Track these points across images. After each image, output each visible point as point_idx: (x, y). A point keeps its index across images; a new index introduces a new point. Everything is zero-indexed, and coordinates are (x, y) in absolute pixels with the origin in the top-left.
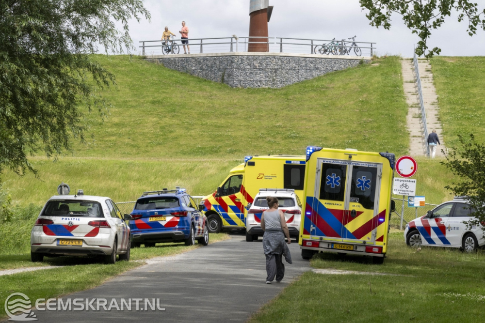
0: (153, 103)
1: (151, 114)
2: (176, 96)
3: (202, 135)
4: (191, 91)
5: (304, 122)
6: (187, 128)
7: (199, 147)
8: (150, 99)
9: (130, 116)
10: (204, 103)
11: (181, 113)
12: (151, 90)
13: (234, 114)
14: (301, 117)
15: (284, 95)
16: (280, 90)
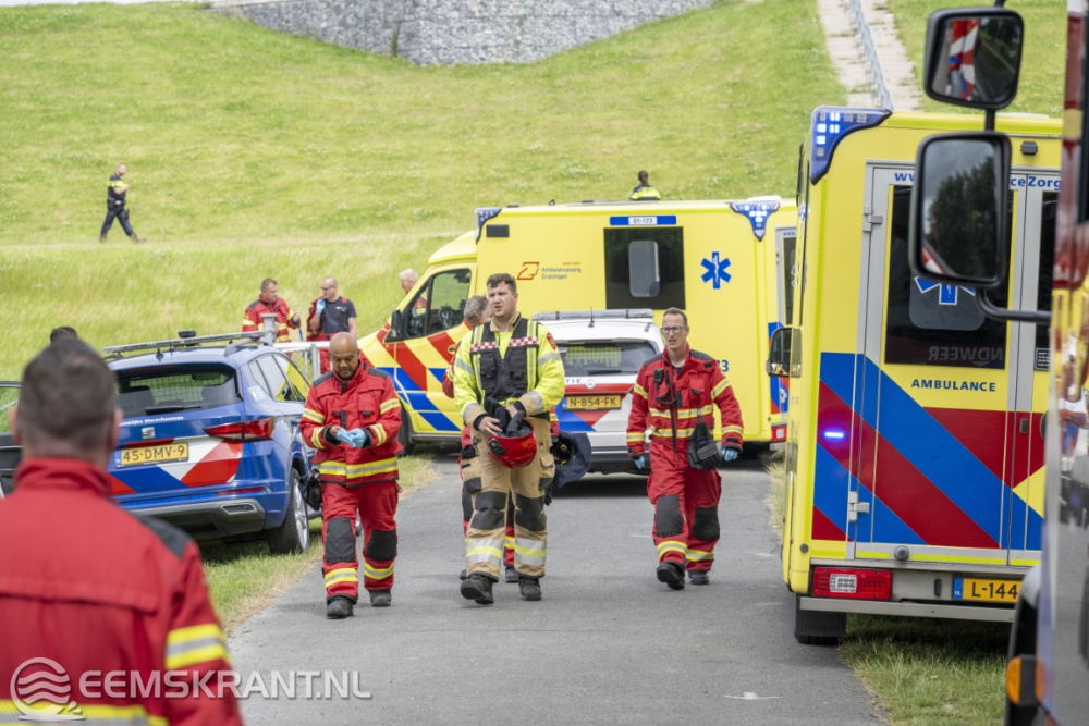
0: (229, 108)
1: (225, 135)
2: (284, 89)
3: (349, 179)
4: (320, 77)
5: (598, 138)
6: (313, 166)
7: (342, 210)
8: (222, 100)
9: (173, 142)
10: (351, 104)
11: (298, 129)
12: (223, 78)
13: (425, 126)
14: (590, 127)
15: (544, 77)
16: (532, 66)
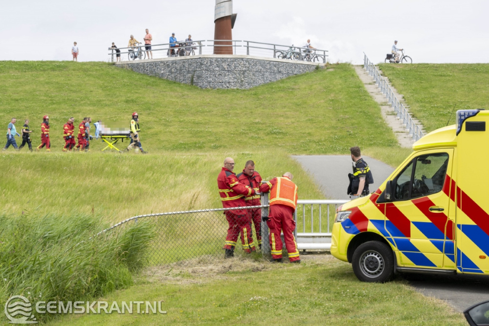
0: (127, 102)
1: (126, 112)
2: (149, 95)
3: (182, 131)
4: (163, 91)
5: (282, 119)
6: (165, 125)
7: (181, 143)
8: (124, 98)
9: (106, 114)
10: (177, 102)
11: (157, 111)
12: (123, 90)
13: (209, 112)
14: (278, 114)
15: (254, 95)
16: (248, 91)
